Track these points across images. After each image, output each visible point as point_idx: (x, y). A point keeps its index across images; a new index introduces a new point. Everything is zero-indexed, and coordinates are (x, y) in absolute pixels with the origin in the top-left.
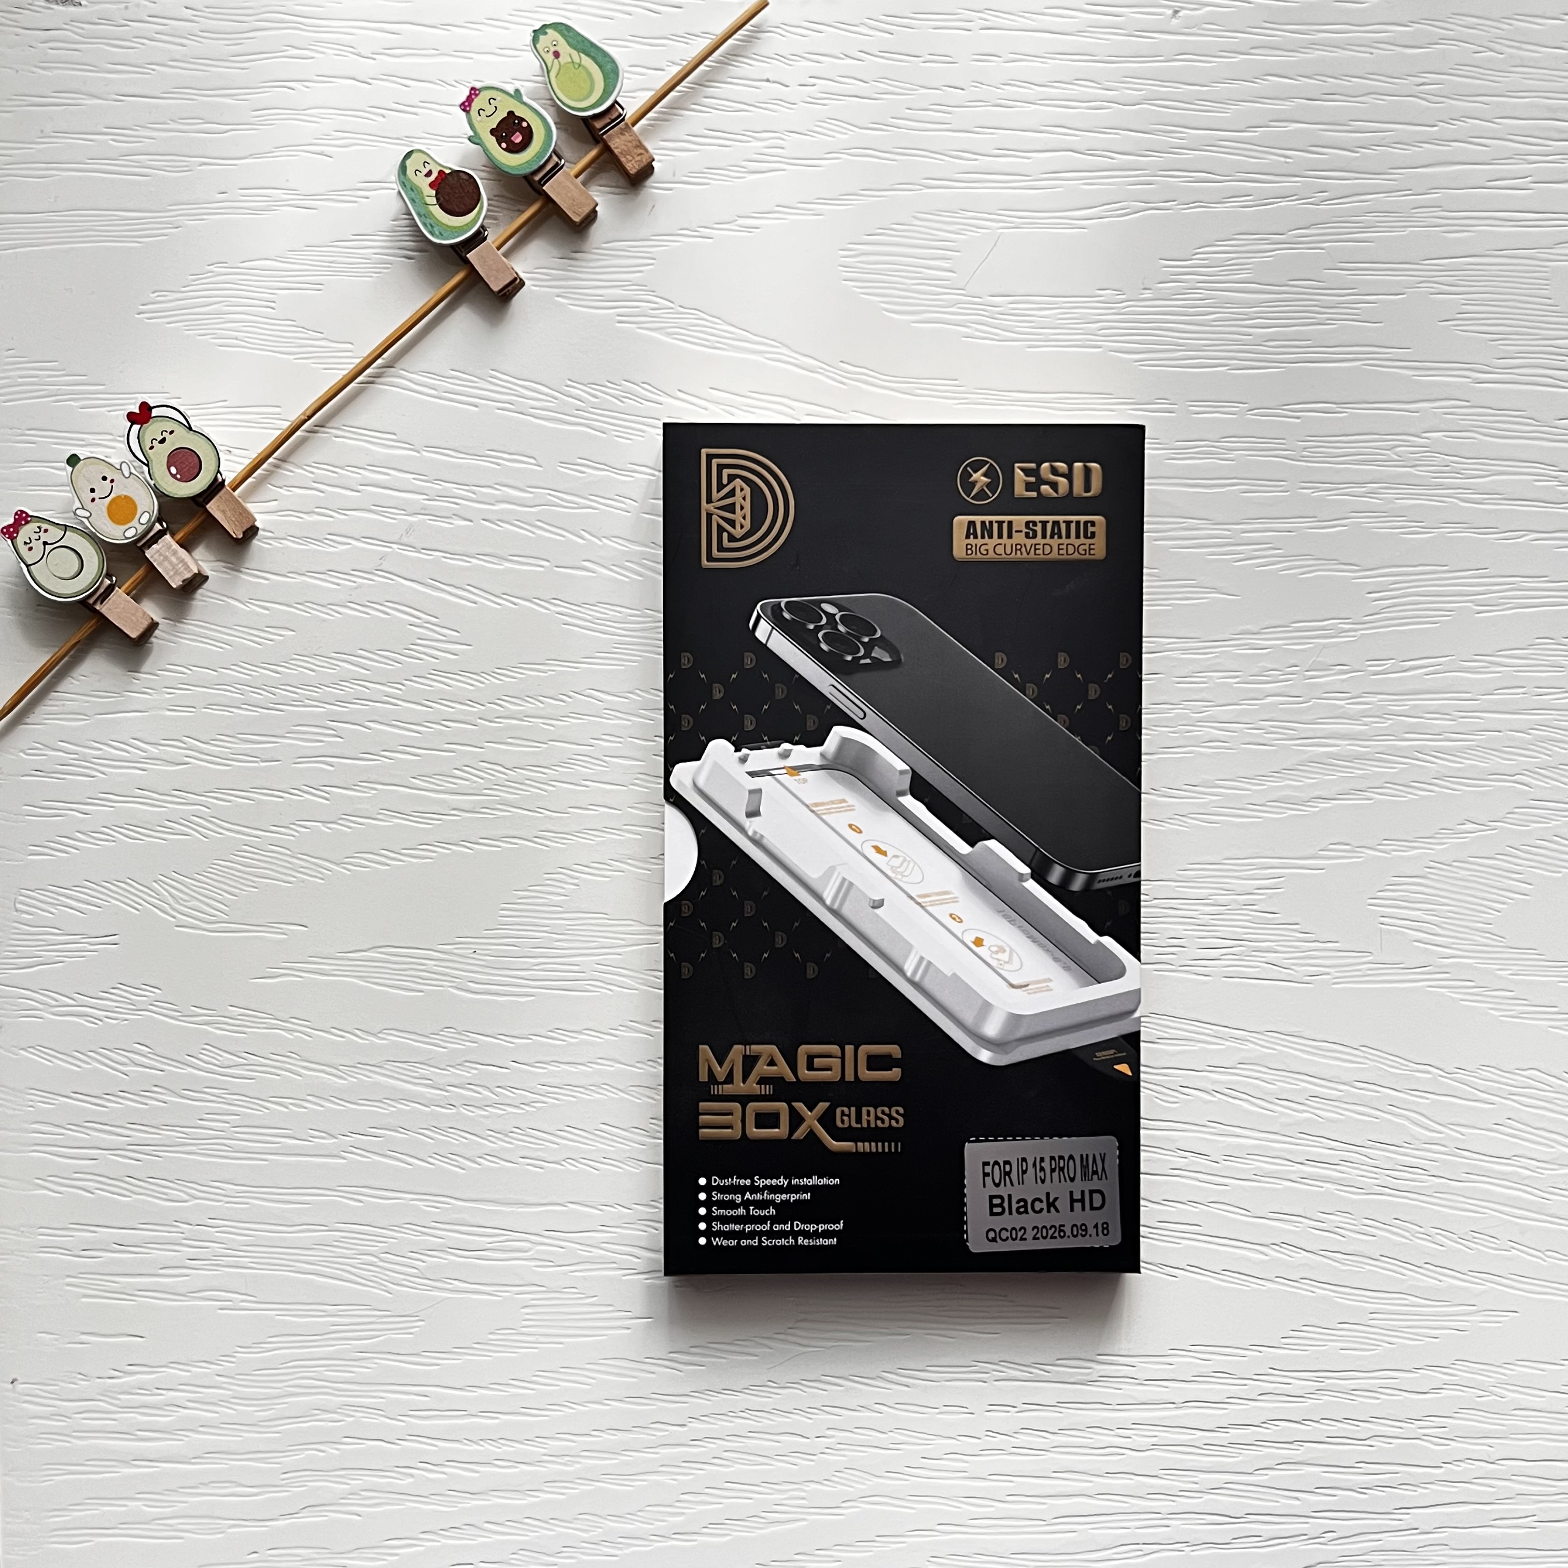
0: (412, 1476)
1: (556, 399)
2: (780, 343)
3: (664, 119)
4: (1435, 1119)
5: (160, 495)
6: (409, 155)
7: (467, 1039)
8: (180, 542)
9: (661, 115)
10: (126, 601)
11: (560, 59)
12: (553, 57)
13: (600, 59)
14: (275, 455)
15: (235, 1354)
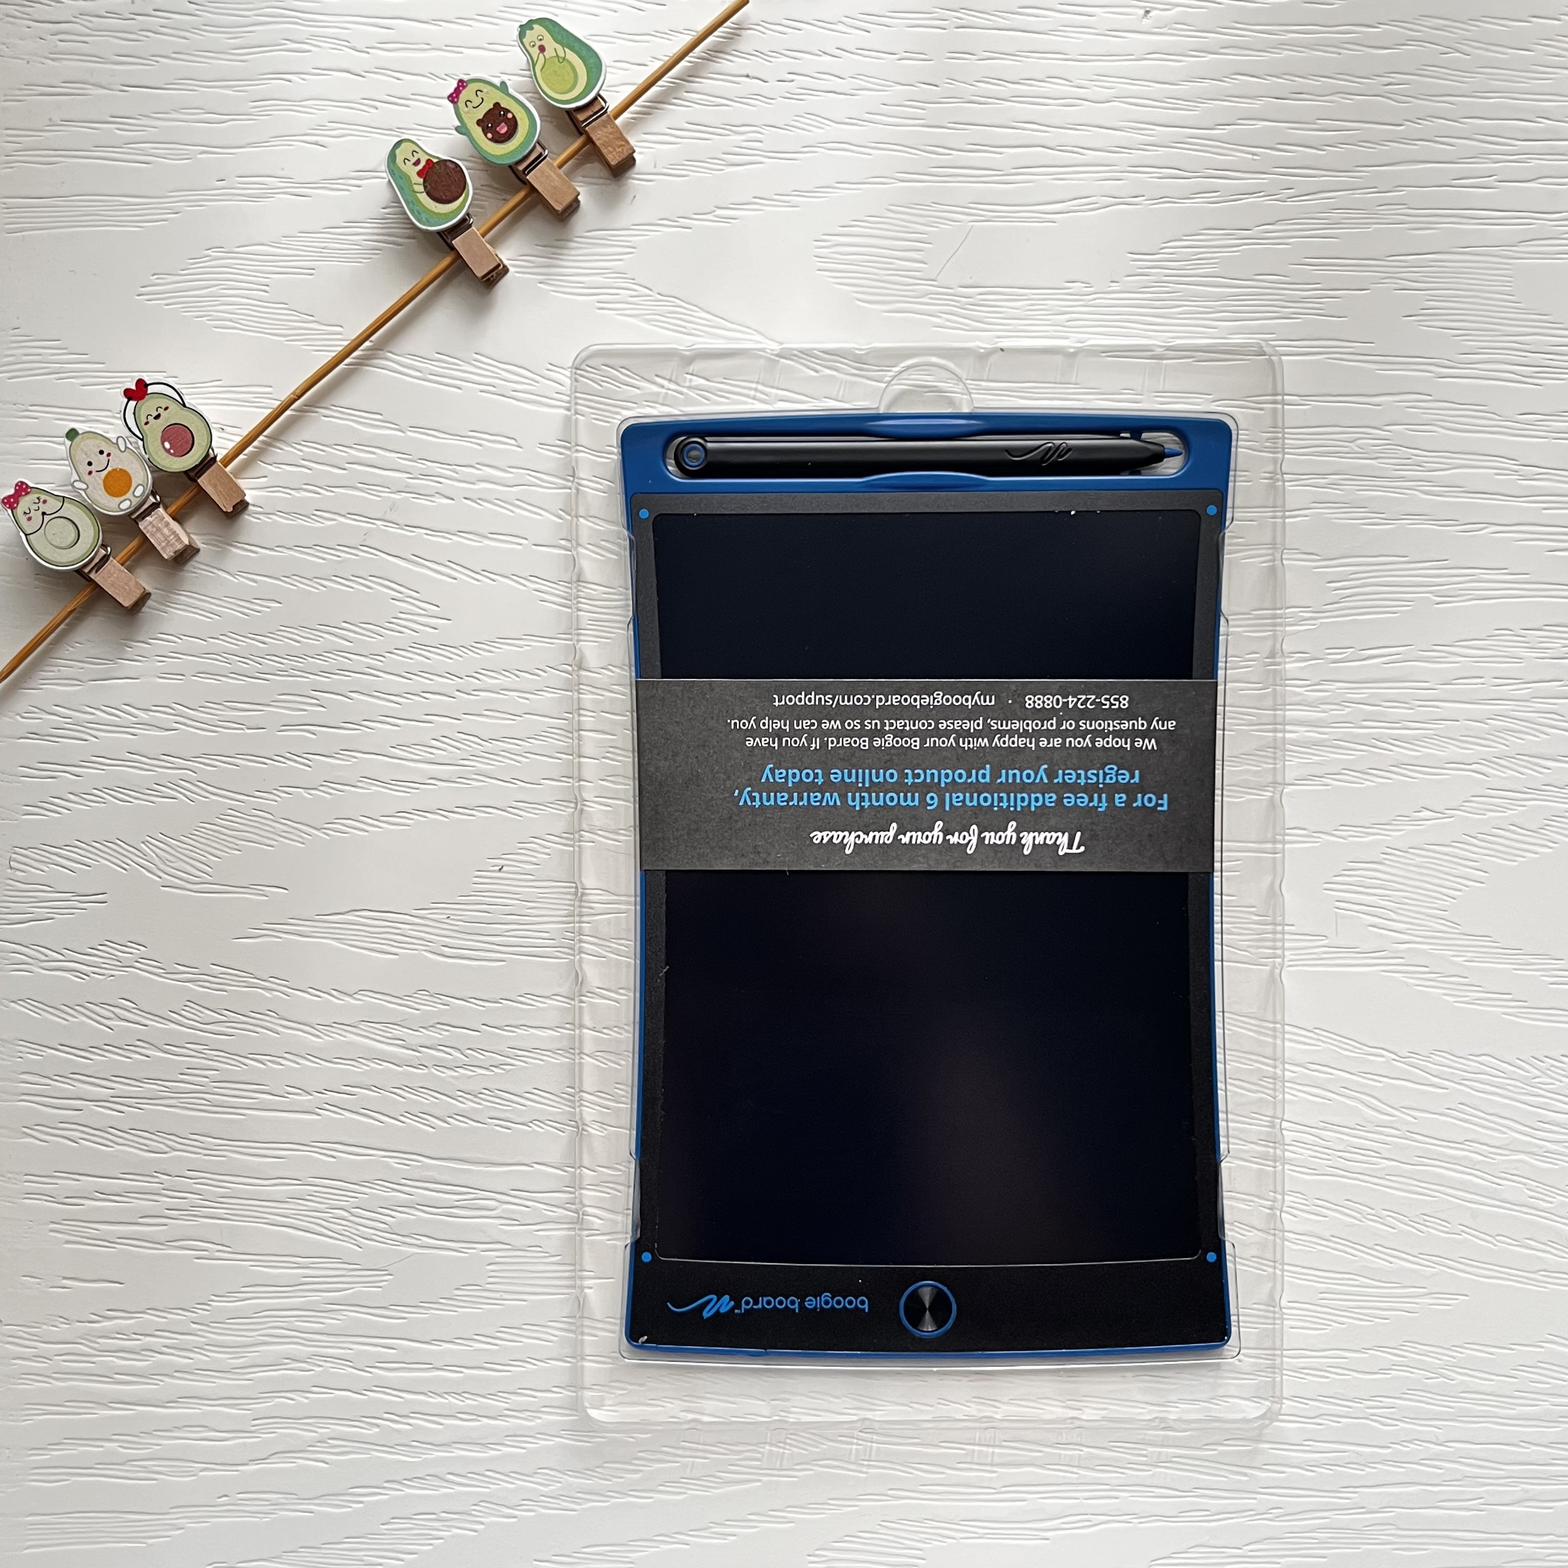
0: (377, 1426)
1: (537, 382)
2: (755, 330)
3: (647, 113)
4: (1385, 1102)
5: (155, 469)
6: (398, 144)
7: (440, 1001)
8: (173, 514)
9: (644, 109)
10: (120, 570)
11: (545, 53)
12: (538, 51)
13: (584, 53)
14: (265, 433)
15: (210, 1303)
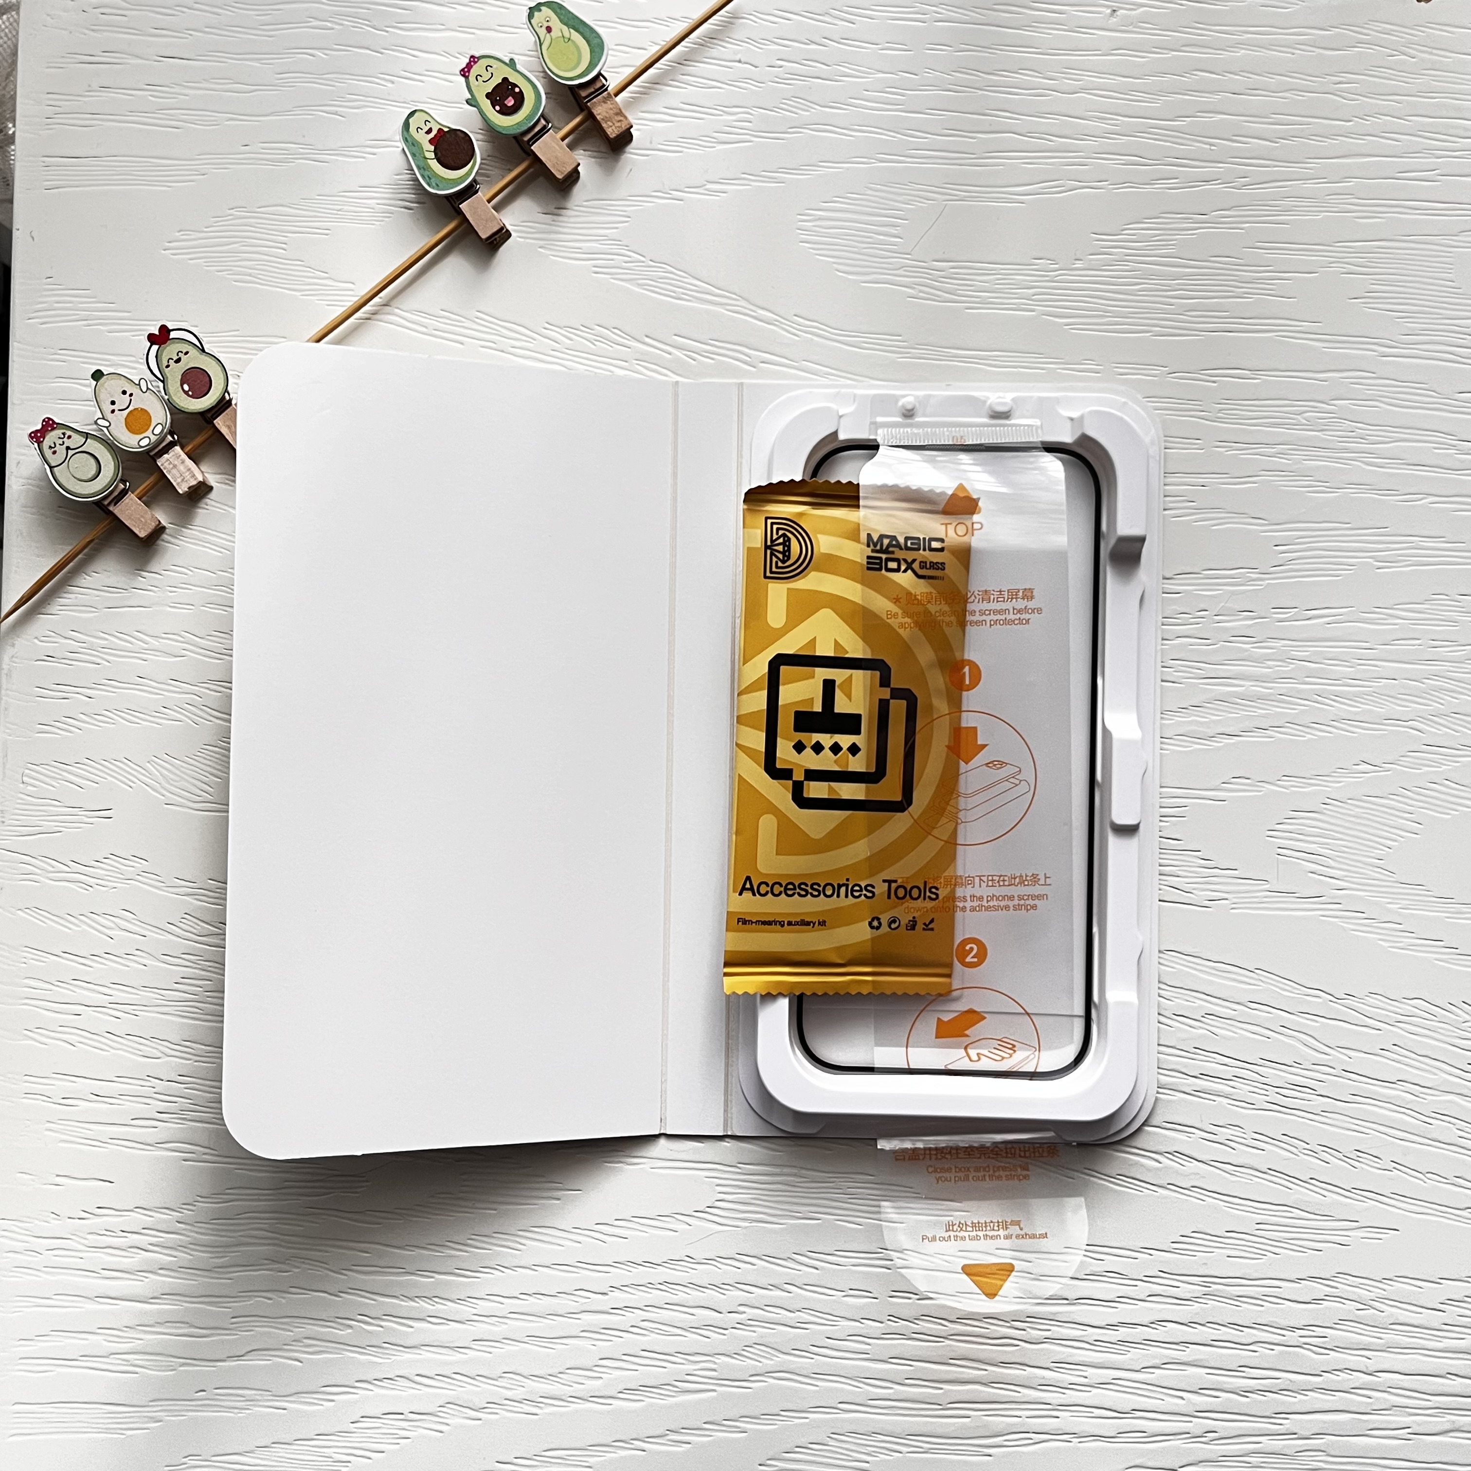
0: (350, 1327)
1: (535, 340)
2: (739, 296)
3: (645, 92)
5: (174, 410)
6: (412, 114)
8: (189, 454)
9: (641, 89)
10: (138, 504)
11: (552, 33)
12: (546, 31)
13: (588, 34)
15: (195, 1203)
